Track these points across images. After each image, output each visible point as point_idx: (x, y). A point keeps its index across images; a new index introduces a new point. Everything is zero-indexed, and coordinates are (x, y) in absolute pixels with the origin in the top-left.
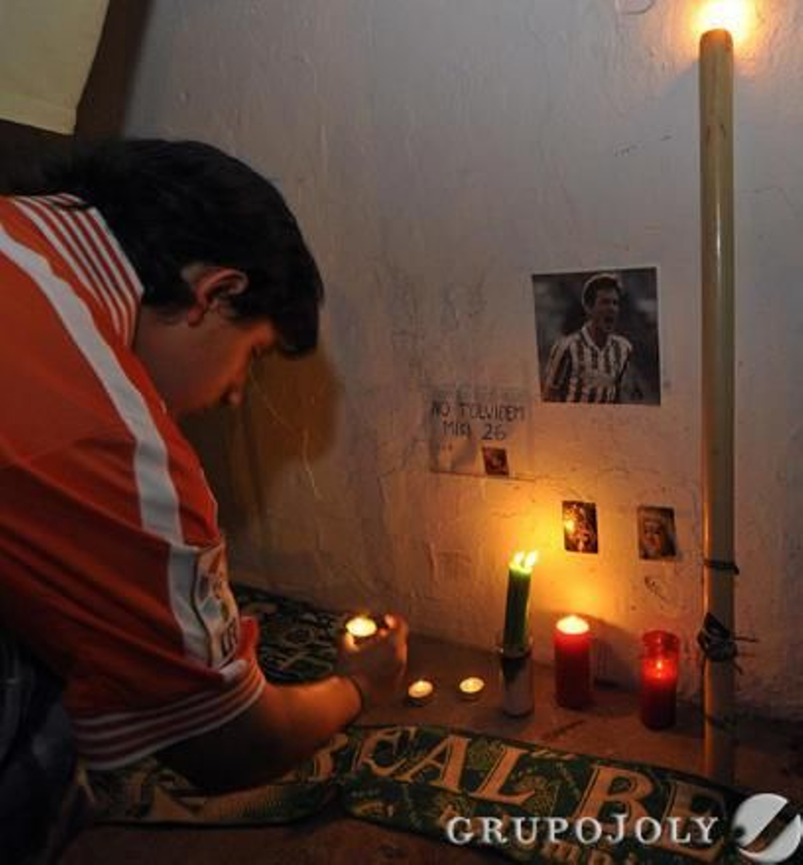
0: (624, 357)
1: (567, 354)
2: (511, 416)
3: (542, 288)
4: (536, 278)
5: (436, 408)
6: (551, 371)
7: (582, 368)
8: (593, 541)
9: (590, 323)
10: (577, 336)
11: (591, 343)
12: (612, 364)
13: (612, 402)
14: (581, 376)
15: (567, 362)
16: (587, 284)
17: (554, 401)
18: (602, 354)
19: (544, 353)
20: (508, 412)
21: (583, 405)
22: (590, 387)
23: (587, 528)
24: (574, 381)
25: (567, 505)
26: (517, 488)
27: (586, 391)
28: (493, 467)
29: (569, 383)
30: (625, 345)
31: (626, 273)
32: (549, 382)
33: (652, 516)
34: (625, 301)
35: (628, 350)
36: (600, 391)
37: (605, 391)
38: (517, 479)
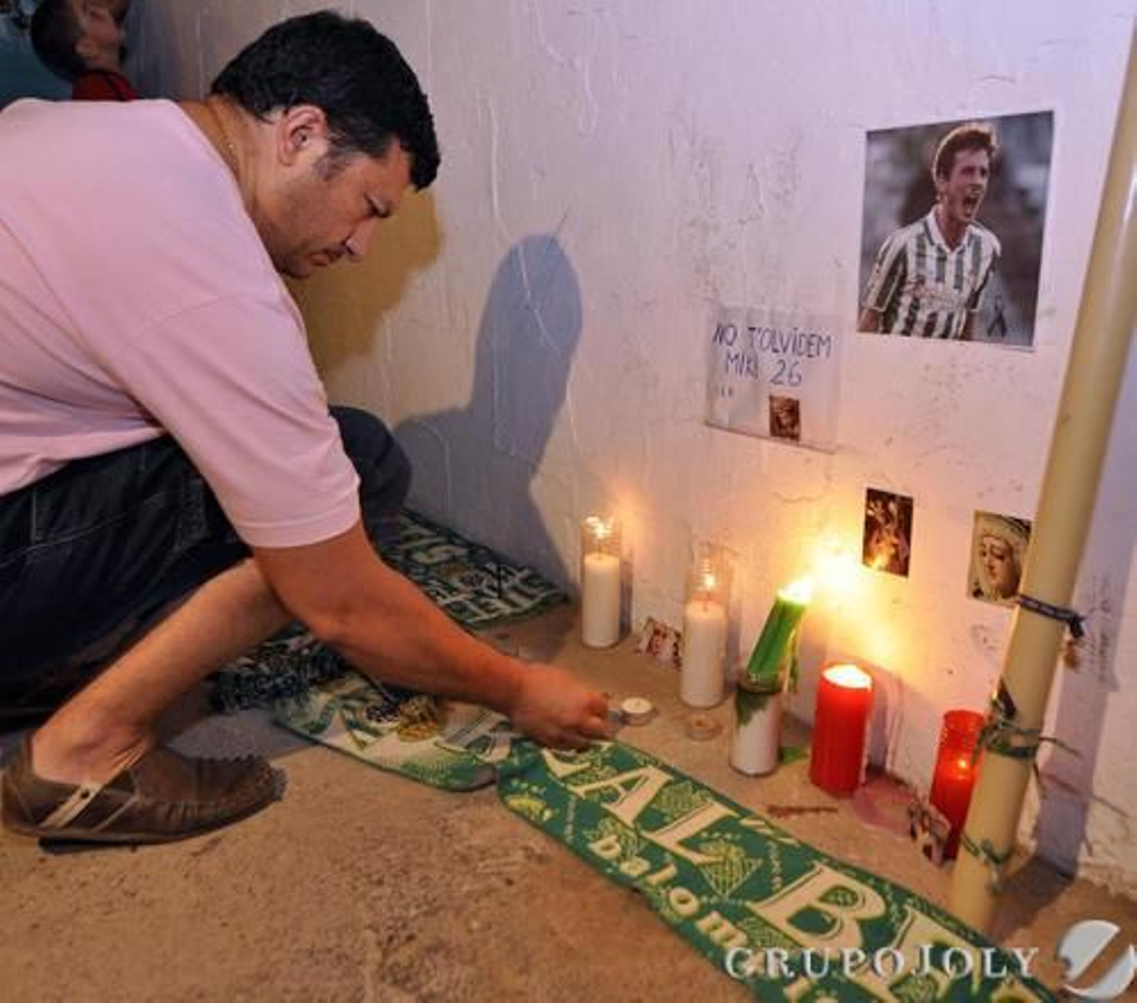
0: (985, 265)
1: (902, 257)
2: (813, 350)
3: (879, 151)
4: (872, 136)
5: (720, 334)
6: (877, 283)
7: (921, 281)
8: (902, 557)
9: (940, 207)
10: (917, 228)
11: (938, 239)
12: (965, 274)
13: (956, 337)
14: (918, 294)
15: (900, 268)
16: (944, 143)
17: (875, 330)
18: (952, 257)
19: (869, 255)
20: (810, 344)
21: (915, 340)
22: (928, 312)
23: (897, 535)
24: (906, 300)
25: (873, 495)
26: (808, 461)
27: (922, 316)
28: (781, 426)
29: (899, 304)
30: (991, 243)
31: (1006, 122)
32: (871, 301)
33: (997, 529)
34: (998, 169)
35: (994, 253)
36: (942, 318)
37: (950, 317)
38: (811, 447)
